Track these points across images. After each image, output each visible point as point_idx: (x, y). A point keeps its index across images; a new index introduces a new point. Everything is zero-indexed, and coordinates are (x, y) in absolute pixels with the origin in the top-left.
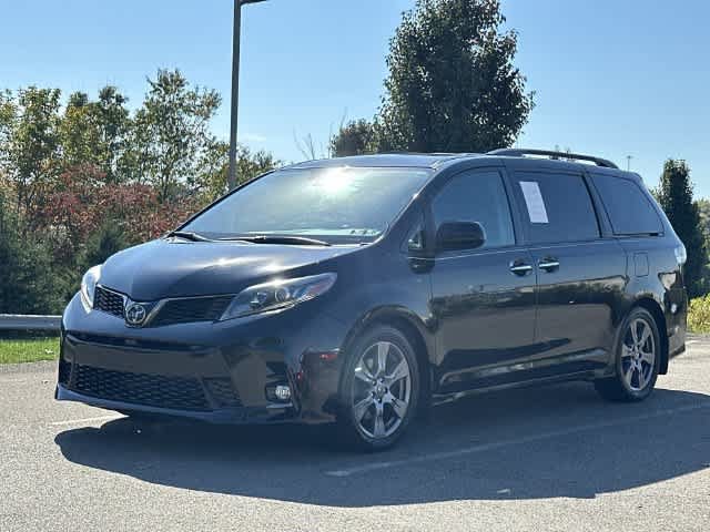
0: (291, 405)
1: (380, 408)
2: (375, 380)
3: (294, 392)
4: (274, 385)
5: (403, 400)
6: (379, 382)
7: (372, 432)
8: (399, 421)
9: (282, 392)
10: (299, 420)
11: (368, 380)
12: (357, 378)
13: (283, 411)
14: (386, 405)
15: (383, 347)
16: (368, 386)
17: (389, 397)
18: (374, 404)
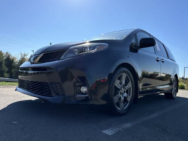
0: (87, 96)
1: (123, 98)
2: (121, 88)
3: (88, 90)
4: (80, 86)
5: (130, 95)
6: (122, 88)
7: (120, 108)
8: (128, 104)
9: (84, 89)
10: (91, 103)
11: (119, 87)
12: (115, 86)
13: (84, 98)
14: (124, 97)
15: (124, 76)
16: (119, 90)
17: (125, 95)
18: (121, 97)
